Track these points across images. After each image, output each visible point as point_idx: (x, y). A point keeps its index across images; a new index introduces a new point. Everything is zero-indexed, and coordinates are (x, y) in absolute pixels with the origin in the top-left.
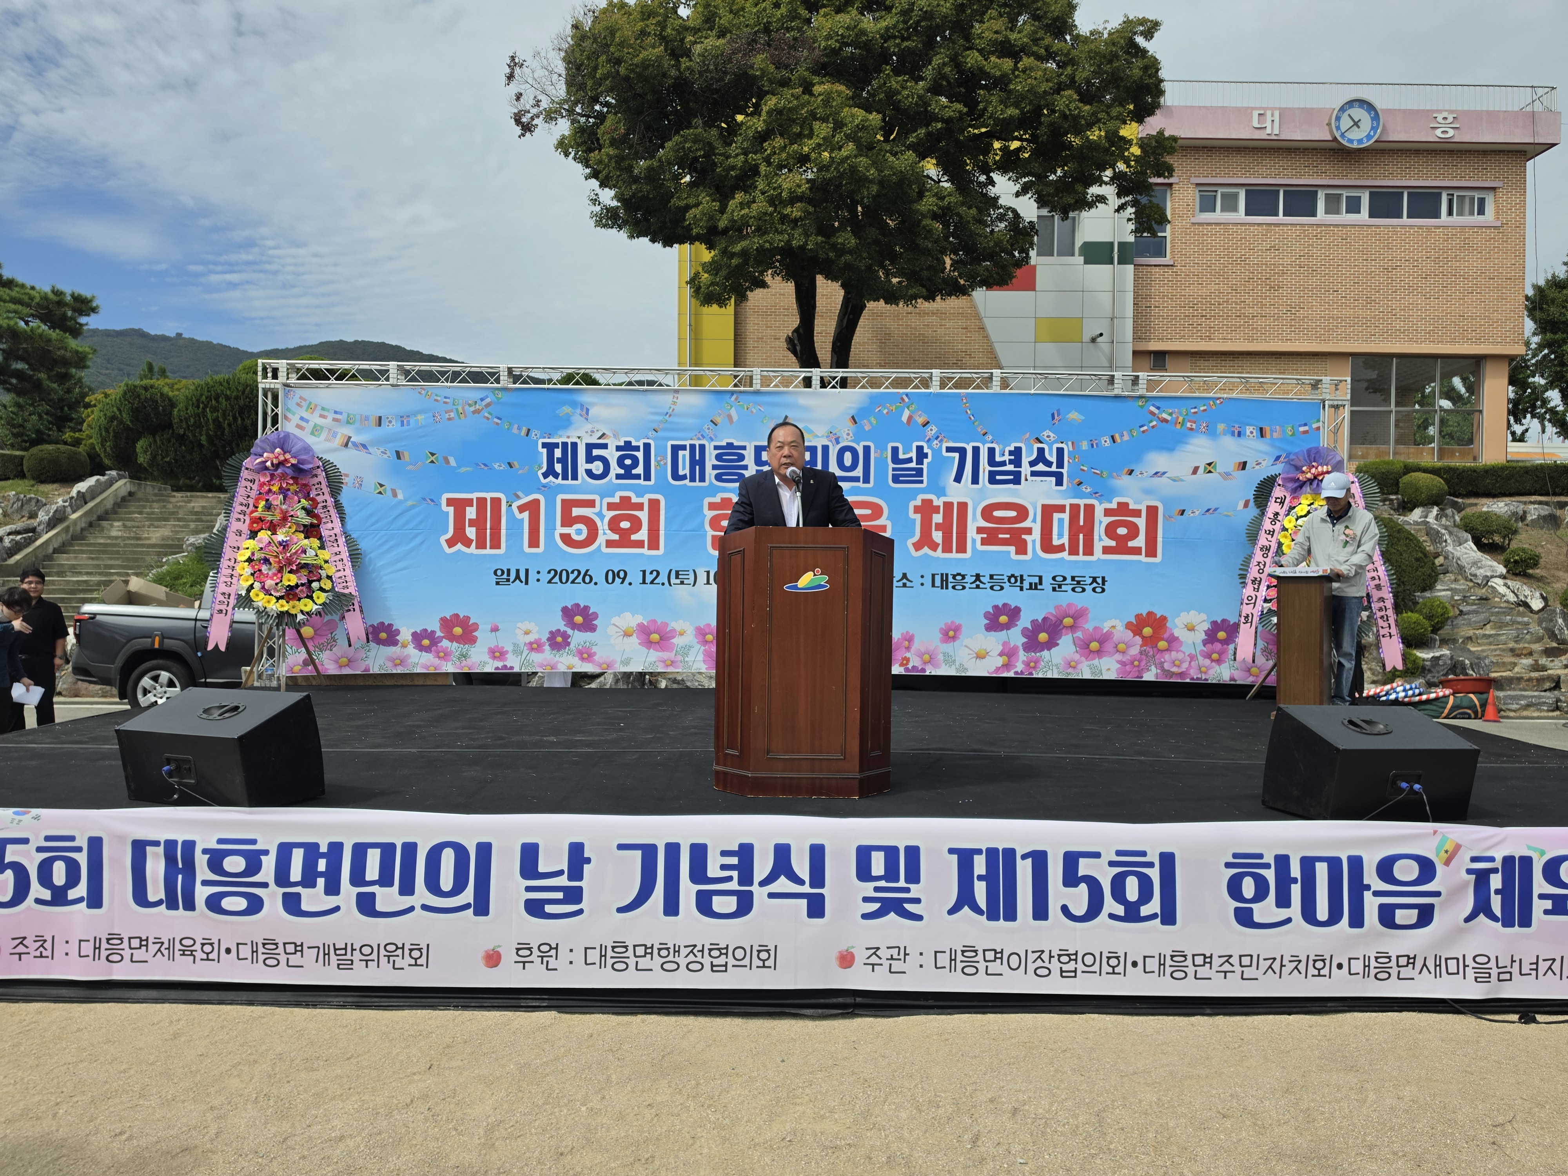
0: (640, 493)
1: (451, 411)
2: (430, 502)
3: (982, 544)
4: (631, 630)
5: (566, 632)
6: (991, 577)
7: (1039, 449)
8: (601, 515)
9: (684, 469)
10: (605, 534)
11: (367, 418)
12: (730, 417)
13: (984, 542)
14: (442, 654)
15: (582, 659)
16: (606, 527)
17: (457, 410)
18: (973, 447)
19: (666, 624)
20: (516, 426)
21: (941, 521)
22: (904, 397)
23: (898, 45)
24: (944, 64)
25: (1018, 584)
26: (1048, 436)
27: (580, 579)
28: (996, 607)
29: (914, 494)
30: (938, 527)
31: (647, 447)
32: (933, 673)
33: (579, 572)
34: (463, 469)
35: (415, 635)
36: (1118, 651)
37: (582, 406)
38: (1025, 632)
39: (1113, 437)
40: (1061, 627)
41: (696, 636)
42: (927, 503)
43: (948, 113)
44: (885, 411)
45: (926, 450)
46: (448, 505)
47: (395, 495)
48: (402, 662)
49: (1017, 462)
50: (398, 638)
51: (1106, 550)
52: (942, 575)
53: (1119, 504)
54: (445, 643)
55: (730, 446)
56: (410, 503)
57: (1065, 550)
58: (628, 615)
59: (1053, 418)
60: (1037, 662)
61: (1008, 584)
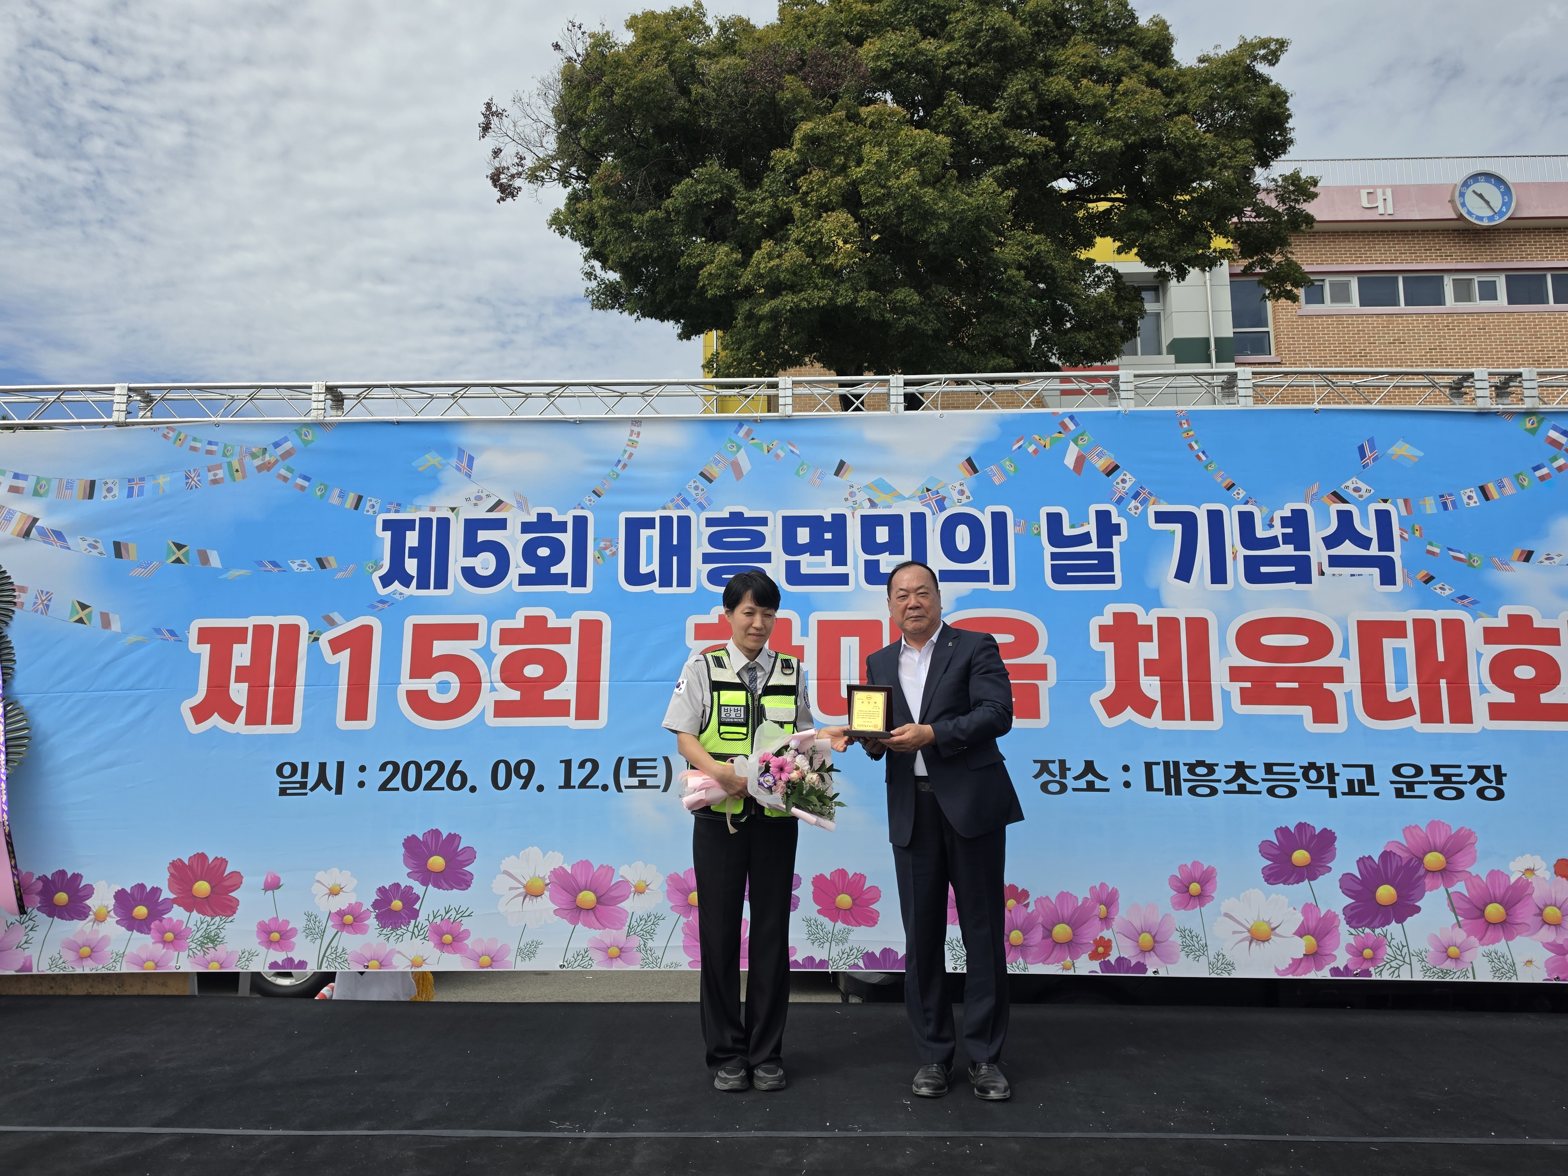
0: (564, 608)
1: (219, 467)
2: (167, 635)
3: (1244, 701)
4: (540, 883)
5: (411, 888)
6: (1269, 768)
7: (1340, 513)
8: (487, 653)
9: (649, 564)
10: (493, 689)
11: (70, 485)
12: (736, 467)
13: (1247, 698)
14: (169, 936)
15: (442, 946)
16: (497, 676)
17: (230, 464)
18: (1210, 512)
19: (610, 870)
20: (337, 492)
21: (1155, 656)
22: (1067, 421)
23: (964, 72)
24: (1024, 92)
25: (1325, 782)
26: (1357, 490)
27: (442, 782)
28: (1283, 832)
29: (1098, 604)
30: (1151, 667)
31: (580, 523)
32: (1162, 974)
33: (441, 766)
34: (234, 573)
35: (121, 896)
36: (1545, 923)
37: (461, 452)
38: (1347, 884)
39: (1483, 490)
40: (1421, 872)
41: (669, 895)
42: (1125, 620)
43: (1032, 147)
44: (1031, 449)
45: (1115, 520)
46: (200, 641)
47: (106, 623)
48: (94, 951)
49: (1300, 538)
50: (88, 902)
51: (1497, 711)
52: (1166, 764)
53: (1511, 617)
54: (177, 913)
55: (737, 518)
56: (132, 638)
57: (1413, 713)
58: (534, 851)
59: (1363, 455)
60: (1377, 946)
61: (1303, 783)
